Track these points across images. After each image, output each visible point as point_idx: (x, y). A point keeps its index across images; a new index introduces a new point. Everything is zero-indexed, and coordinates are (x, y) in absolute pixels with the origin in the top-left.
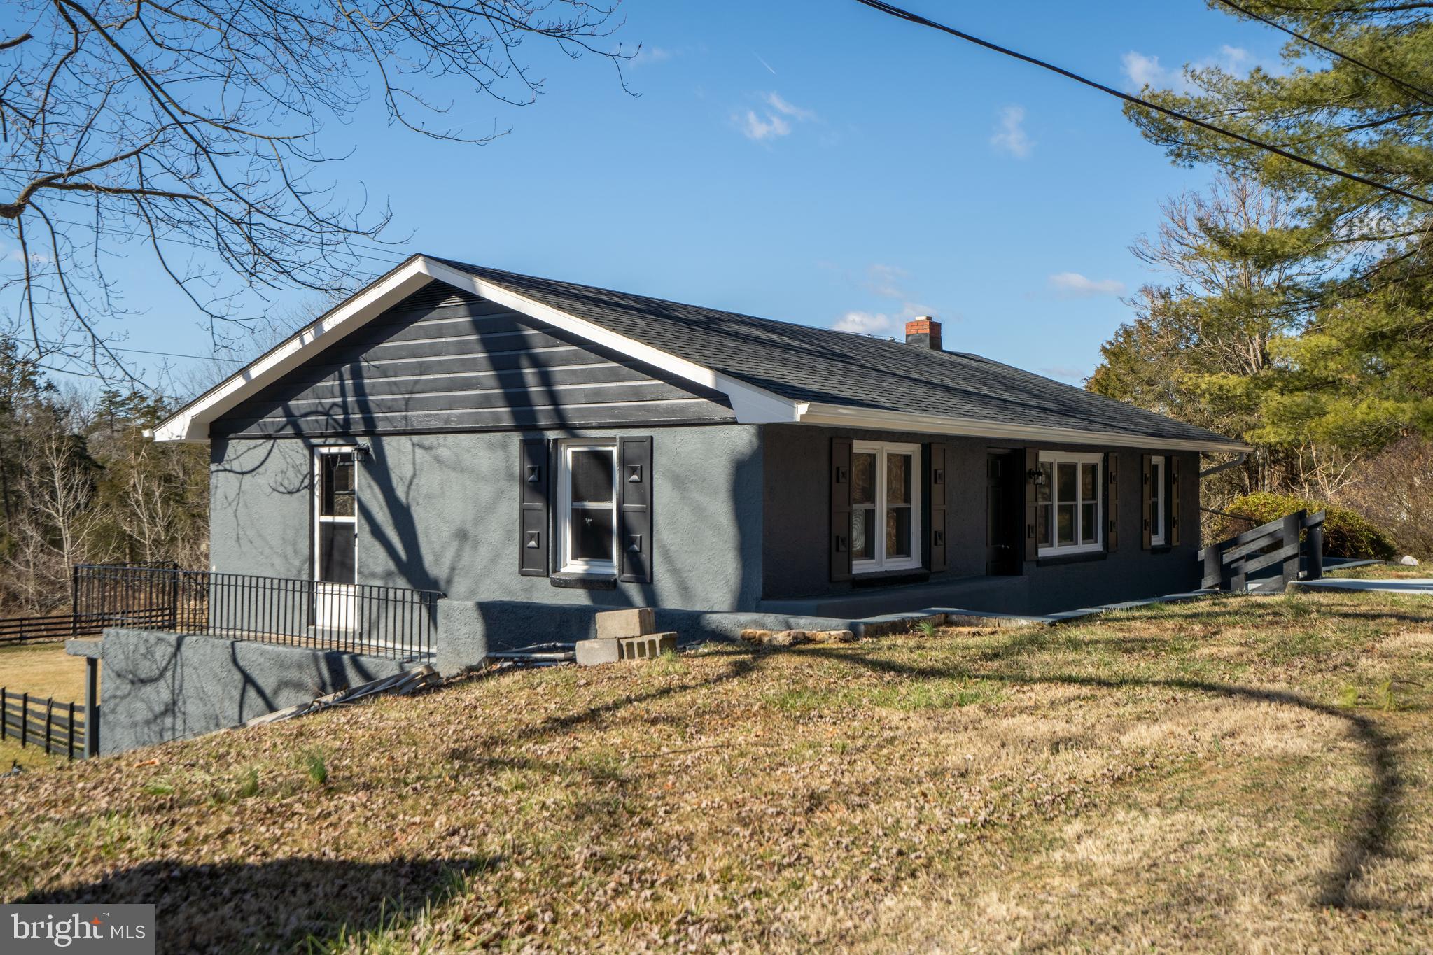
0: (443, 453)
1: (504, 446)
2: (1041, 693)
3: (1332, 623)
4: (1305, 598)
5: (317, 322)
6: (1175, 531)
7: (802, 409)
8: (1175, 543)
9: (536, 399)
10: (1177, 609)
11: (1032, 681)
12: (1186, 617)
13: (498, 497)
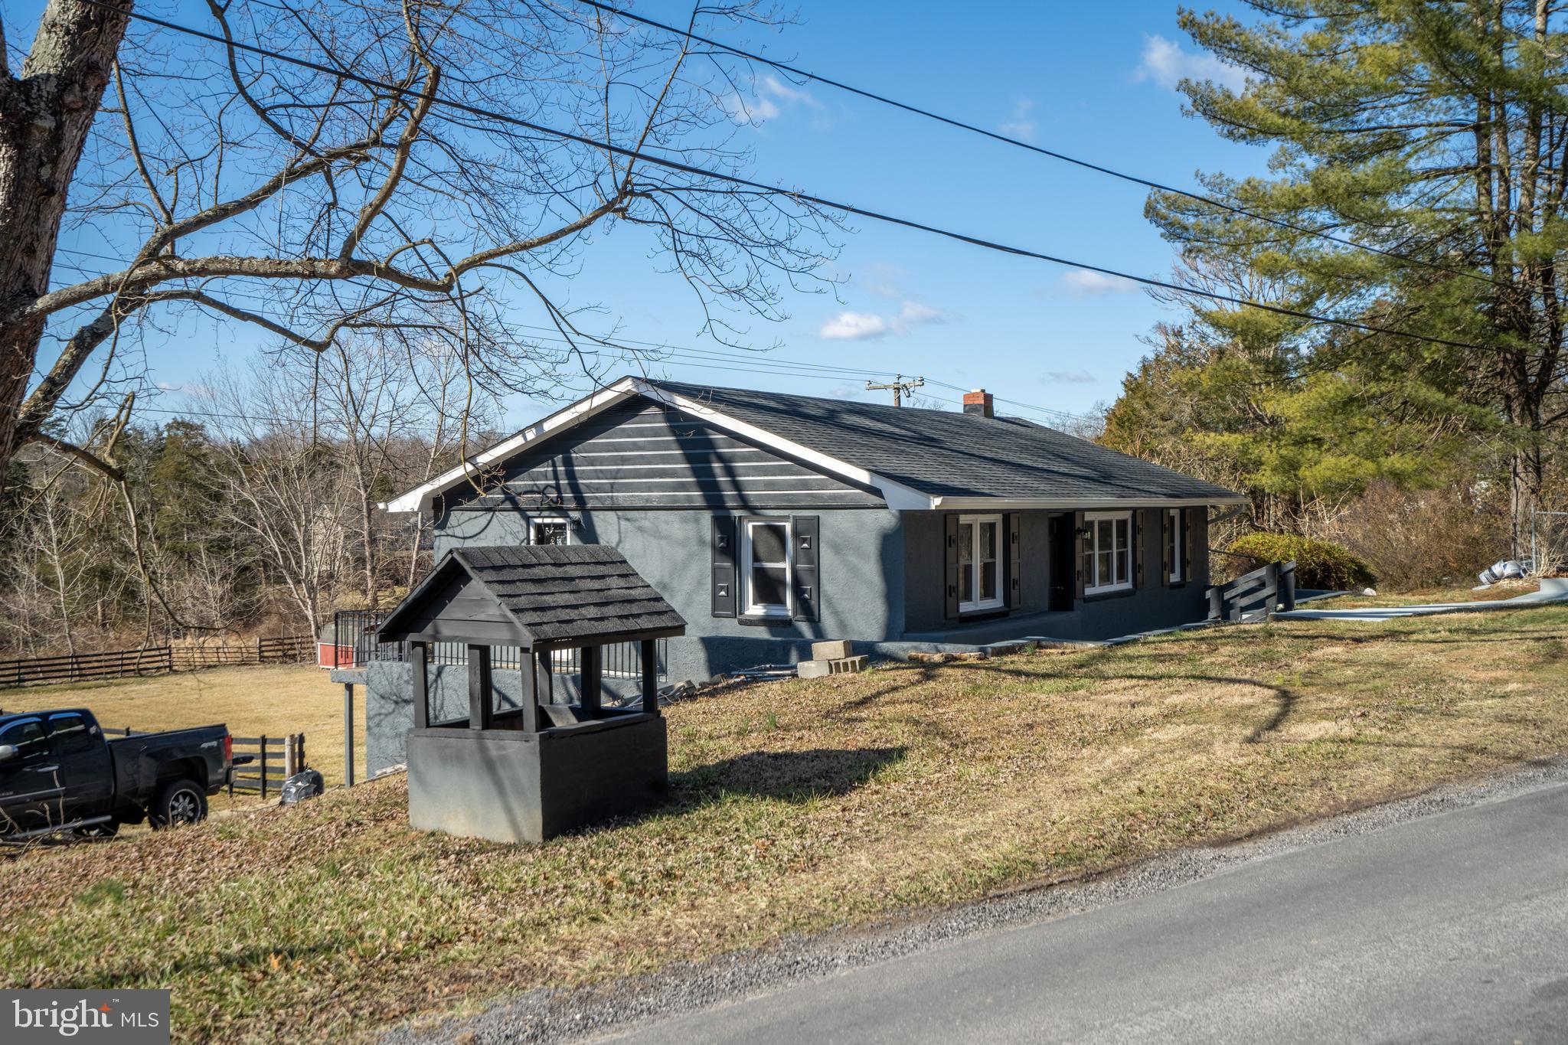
0: (646, 524)
1: (697, 521)
2: (1115, 683)
3: (1286, 642)
4: (1275, 625)
5: (538, 425)
6: (1188, 570)
7: (936, 502)
8: (1189, 579)
9: (724, 486)
10: (1191, 634)
11: (1108, 678)
12: (1197, 640)
13: (691, 556)
